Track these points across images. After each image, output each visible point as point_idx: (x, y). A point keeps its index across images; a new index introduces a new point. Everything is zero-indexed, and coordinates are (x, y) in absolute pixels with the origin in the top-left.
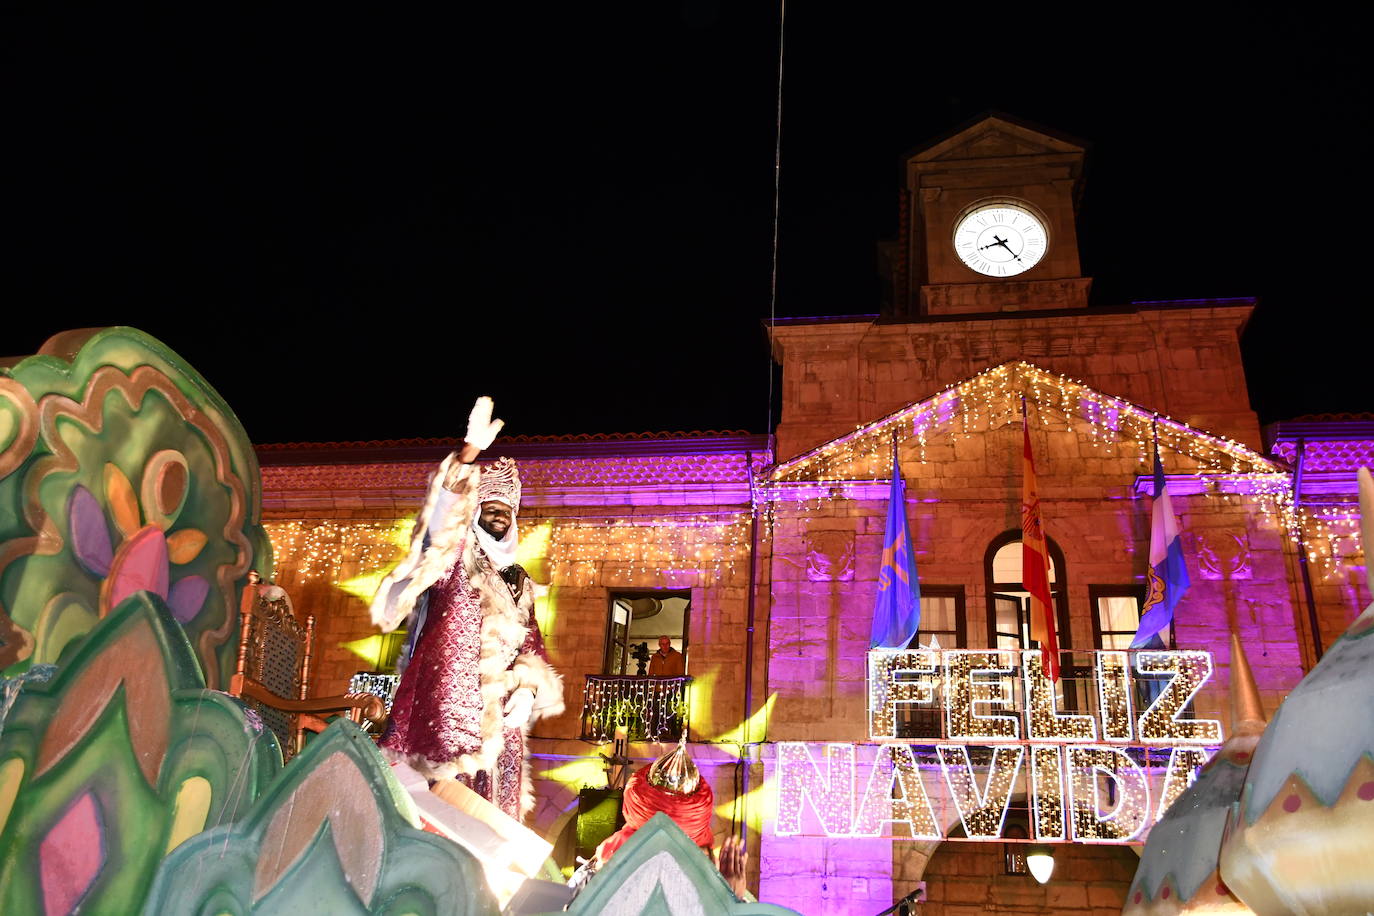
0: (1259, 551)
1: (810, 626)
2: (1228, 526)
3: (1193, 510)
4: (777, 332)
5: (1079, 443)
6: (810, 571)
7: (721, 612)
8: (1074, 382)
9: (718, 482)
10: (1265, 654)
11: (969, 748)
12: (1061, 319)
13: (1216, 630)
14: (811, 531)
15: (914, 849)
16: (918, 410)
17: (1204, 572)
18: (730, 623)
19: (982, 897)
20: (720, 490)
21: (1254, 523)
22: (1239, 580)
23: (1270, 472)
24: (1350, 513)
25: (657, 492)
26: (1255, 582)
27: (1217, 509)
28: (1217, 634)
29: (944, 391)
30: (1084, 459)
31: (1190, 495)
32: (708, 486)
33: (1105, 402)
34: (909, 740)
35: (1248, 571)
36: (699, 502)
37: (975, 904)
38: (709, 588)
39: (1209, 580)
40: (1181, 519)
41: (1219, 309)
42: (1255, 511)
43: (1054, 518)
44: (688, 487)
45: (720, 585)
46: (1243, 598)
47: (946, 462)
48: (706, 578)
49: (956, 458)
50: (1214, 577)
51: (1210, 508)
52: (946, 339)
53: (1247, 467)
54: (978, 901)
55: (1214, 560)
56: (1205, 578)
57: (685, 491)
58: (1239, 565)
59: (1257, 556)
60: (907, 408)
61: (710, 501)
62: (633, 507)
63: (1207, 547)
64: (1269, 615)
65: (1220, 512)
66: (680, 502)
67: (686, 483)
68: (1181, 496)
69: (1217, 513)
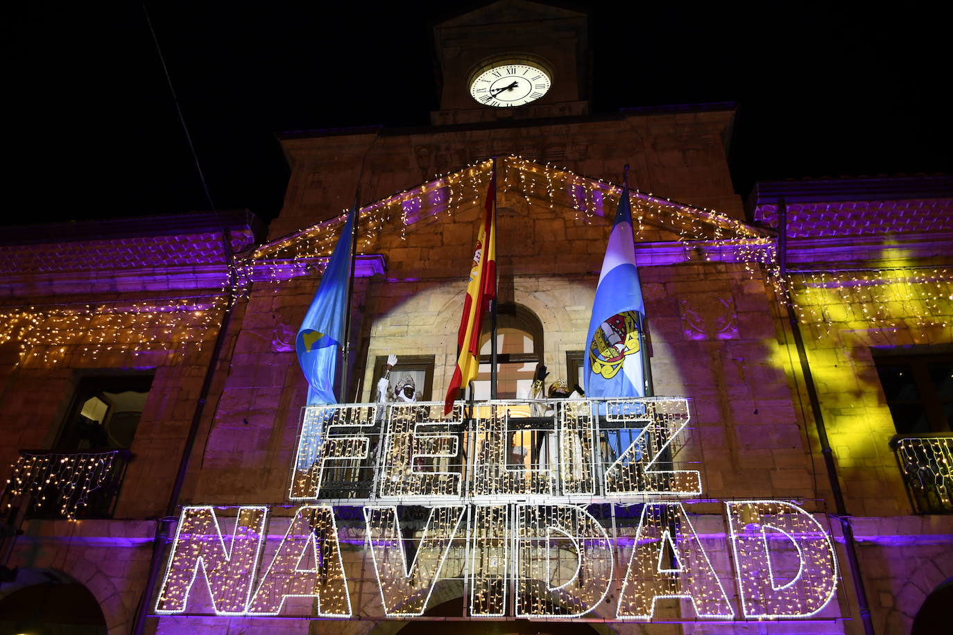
0: (746, 313)
1: (263, 395)
2: (714, 291)
3: (677, 278)
4: (288, 144)
5: (566, 228)
6: (274, 343)
7: (181, 389)
8: (560, 169)
9: (200, 264)
10: (756, 412)
11: (400, 508)
12: (553, 127)
14: (284, 307)
16: (406, 197)
17: (688, 332)
18: (187, 399)
20: (201, 272)
21: (740, 288)
22: (726, 341)
23: (753, 238)
24: (839, 279)
25: (140, 276)
26: (742, 342)
27: (702, 277)
29: (434, 180)
30: (570, 241)
31: (674, 265)
32: (190, 269)
33: (588, 185)
34: (333, 500)
35: (735, 331)
36: (181, 286)
38: (174, 366)
39: (694, 341)
40: (664, 287)
41: (702, 114)
42: (741, 277)
43: (536, 292)
44: (170, 269)
45: (186, 363)
46: (730, 357)
47: (432, 247)
48: (174, 357)
49: (443, 244)
50: (699, 337)
51: (695, 276)
52: (448, 149)
53: (728, 233)
55: (698, 321)
56: (690, 339)
57: (167, 274)
58: (724, 325)
59: (744, 318)
60: (395, 195)
61: (193, 285)
62: (118, 294)
63: (690, 309)
64: (759, 373)
66: (163, 287)
67: (169, 266)
68: (665, 266)
69: (702, 280)
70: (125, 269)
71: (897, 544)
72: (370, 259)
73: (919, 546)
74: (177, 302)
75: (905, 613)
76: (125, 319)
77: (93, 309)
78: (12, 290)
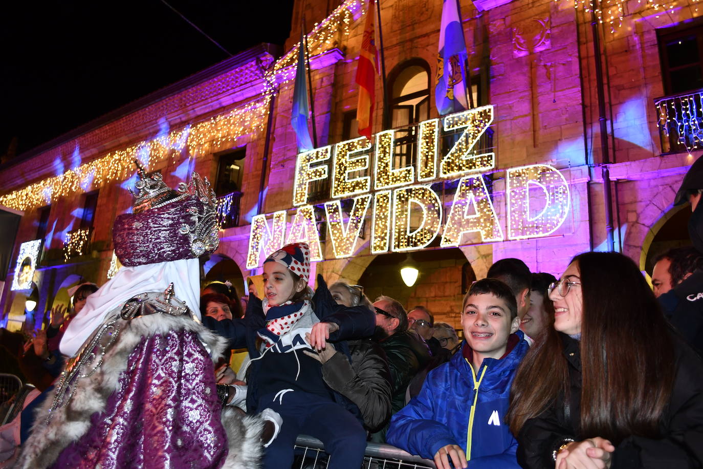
0: (557, 26)
2: (536, 15)
3: (514, 12)
9: (254, 80)
10: (554, 101)
13: (520, 93)
15: (333, 272)
17: (515, 52)
19: (448, 309)
20: (255, 85)
21: (556, 7)
22: (541, 52)
26: (553, 50)
27: (530, 5)
28: (521, 94)
31: (512, 1)
32: (249, 85)
35: (547, 43)
36: (249, 95)
37: (444, 314)
38: (254, 142)
39: (519, 57)
40: (504, 21)
44: (242, 87)
45: (258, 139)
46: (542, 64)
48: (252, 137)
50: (522, 54)
54: (446, 311)
55: (522, 42)
56: (516, 57)
57: (240, 90)
58: (540, 40)
59: (555, 31)
61: (254, 93)
63: (518, 34)
64: (561, 71)
65: (533, 7)
66: (241, 98)
67: (240, 86)
68: (505, 4)
69: (531, 8)
70: (222, 93)
71: (646, 178)
72: (331, 53)
73: (663, 177)
74: (250, 105)
75: (644, 225)
76: (229, 121)
77: (215, 119)
78: (181, 118)
